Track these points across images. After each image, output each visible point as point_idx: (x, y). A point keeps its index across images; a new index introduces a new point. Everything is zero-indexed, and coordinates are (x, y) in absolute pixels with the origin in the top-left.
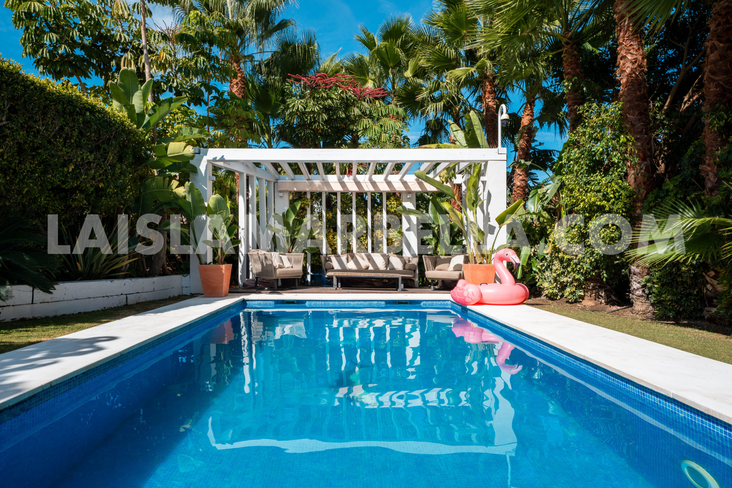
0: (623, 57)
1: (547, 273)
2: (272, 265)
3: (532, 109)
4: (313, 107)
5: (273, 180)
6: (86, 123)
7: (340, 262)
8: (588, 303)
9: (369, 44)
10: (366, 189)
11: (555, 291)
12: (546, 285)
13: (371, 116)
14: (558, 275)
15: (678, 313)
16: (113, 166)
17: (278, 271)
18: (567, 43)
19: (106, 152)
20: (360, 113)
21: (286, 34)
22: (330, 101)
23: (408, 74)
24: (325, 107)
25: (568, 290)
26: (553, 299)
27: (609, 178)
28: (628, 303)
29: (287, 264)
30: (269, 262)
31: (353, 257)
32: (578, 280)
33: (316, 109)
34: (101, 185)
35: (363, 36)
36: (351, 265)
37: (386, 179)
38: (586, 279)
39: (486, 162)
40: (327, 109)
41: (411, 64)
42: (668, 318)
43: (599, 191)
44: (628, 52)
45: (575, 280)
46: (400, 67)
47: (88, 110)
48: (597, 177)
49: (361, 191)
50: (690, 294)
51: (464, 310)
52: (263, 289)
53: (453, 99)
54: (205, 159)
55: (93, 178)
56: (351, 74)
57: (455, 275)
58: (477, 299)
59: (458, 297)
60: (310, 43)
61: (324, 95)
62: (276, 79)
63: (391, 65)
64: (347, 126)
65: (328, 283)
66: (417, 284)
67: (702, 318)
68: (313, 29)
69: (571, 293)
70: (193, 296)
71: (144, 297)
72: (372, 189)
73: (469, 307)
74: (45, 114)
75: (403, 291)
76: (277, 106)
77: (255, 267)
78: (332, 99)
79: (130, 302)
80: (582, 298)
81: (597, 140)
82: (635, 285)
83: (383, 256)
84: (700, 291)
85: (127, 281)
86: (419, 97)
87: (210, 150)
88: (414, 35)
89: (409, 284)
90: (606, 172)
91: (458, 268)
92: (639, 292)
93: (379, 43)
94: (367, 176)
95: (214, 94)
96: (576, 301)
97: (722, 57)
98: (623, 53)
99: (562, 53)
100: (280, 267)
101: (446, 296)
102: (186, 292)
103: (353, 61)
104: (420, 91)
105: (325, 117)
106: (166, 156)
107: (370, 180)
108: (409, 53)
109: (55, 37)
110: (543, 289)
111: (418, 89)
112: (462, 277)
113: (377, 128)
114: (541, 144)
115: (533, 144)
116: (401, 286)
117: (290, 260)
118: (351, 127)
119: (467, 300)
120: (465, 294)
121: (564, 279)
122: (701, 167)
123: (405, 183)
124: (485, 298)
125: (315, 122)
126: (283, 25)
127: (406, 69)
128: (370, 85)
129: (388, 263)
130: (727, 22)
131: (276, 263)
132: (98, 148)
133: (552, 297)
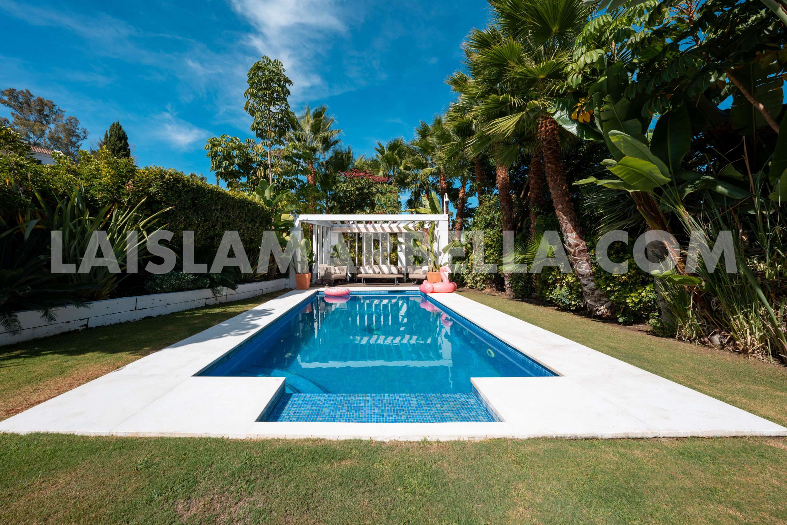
0: (499, 176)
1: (470, 275)
2: (330, 272)
3: (464, 190)
4: (350, 188)
5: (330, 227)
6: (249, 210)
7: (365, 270)
8: (488, 290)
9: (382, 152)
10: (379, 231)
11: (473, 284)
12: (469, 281)
13: (382, 193)
14: (474, 277)
15: (523, 296)
16: (258, 228)
17: (333, 276)
18: (477, 164)
19: (256, 222)
20: (376, 190)
21: (337, 147)
22: (360, 185)
23: (401, 168)
24: (357, 188)
25: (478, 284)
26: (472, 288)
27: (494, 231)
28: (503, 290)
29: (338, 272)
30: (329, 271)
31: (371, 267)
32: (483, 279)
33: (353, 189)
34: (253, 237)
35: (379, 148)
36: (371, 271)
37: (389, 226)
38: (486, 279)
39: (438, 221)
40: (358, 189)
41: (404, 162)
42: (519, 298)
43: (490, 237)
44: (501, 173)
45: (481, 279)
46: (397, 164)
47: (249, 204)
48: (488, 230)
49: (376, 232)
50: (527, 287)
51: (426, 296)
52: (325, 285)
53: (424, 183)
54: (298, 220)
55: (250, 235)
56: (371, 168)
57: (423, 277)
58: (431, 290)
59: (423, 289)
60: (349, 153)
61: (357, 182)
62: (331, 172)
63: (393, 163)
64: (369, 197)
65: (359, 281)
66: (405, 281)
67: (531, 298)
68: (350, 145)
69: (480, 286)
70: (291, 289)
71: (270, 290)
72: (382, 231)
73: (428, 294)
74: (233, 209)
75: (398, 285)
76: (332, 186)
77: (321, 273)
78: (360, 183)
79: (264, 293)
80: (485, 288)
81: (488, 214)
82: (506, 282)
83: (387, 266)
84: (531, 286)
85: (262, 283)
86: (407, 181)
87: (301, 215)
88: (405, 148)
89: (401, 281)
90: (493, 229)
91: (425, 273)
92: (508, 286)
93: (387, 152)
94: (380, 225)
95: (301, 184)
96: (482, 289)
97: (536, 182)
98: (499, 174)
99: (474, 168)
100: (335, 273)
101: (417, 288)
102: (287, 287)
103: (372, 161)
104: (407, 177)
105: (357, 193)
106: (280, 220)
107: (381, 226)
108: (402, 158)
109: (227, 162)
110: (467, 283)
111: (406, 176)
112: (426, 279)
113: (384, 199)
114: (470, 204)
115: (466, 205)
116: (397, 282)
117: (339, 269)
118: (371, 197)
119: (427, 291)
120: (426, 288)
121: (477, 279)
122: (530, 230)
123: (399, 228)
124: (435, 290)
125: (352, 195)
126: (336, 142)
127: (401, 165)
128: (381, 173)
129: (390, 270)
130: (537, 167)
131: (333, 272)
132: (252, 221)
133: (472, 287)
